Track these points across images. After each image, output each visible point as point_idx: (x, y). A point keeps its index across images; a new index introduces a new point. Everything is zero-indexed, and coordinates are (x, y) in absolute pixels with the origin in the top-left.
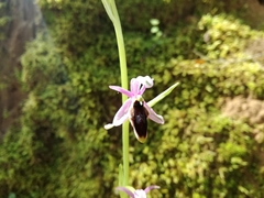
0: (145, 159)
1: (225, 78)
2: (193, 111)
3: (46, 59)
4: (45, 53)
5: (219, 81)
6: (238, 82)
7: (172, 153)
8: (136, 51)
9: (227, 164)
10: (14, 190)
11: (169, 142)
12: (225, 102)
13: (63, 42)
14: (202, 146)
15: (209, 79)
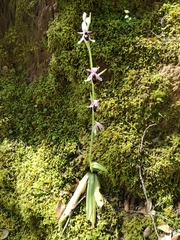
0: (113, 96)
1: (166, 51)
2: (143, 71)
3: (61, 34)
4: (60, 30)
5: (162, 53)
6: (173, 55)
7: (127, 93)
8: (115, 29)
9: (154, 101)
10: (46, 107)
11: (126, 87)
12: (162, 67)
13: (71, 23)
14: (143, 91)
15: (156, 51)
